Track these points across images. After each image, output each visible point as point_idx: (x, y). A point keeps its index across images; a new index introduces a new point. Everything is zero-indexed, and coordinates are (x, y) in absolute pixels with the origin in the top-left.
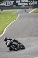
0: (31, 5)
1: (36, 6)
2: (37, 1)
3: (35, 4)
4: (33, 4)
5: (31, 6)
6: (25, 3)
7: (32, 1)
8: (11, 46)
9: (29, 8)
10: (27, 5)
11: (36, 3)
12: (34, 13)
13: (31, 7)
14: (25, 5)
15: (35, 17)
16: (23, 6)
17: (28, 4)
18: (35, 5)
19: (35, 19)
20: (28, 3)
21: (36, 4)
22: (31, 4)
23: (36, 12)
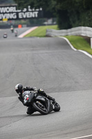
0: (23, 18)
1: (35, 20)
2: (37, 10)
3: (34, 16)
4: (28, 17)
5: (23, 21)
6: (10, 13)
7: (25, 10)
8: (35, 104)
9: (20, 26)
10: (13, 19)
11: (36, 13)
12: (31, 37)
13: (24, 24)
14: (9, 19)
15: (33, 47)
16: (5, 21)
17: (15, 17)
18: (32, 18)
19: (34, 52)
20: (17, 14)
21: (36, 16)
22: (25, 17)
23: (36, 34)
